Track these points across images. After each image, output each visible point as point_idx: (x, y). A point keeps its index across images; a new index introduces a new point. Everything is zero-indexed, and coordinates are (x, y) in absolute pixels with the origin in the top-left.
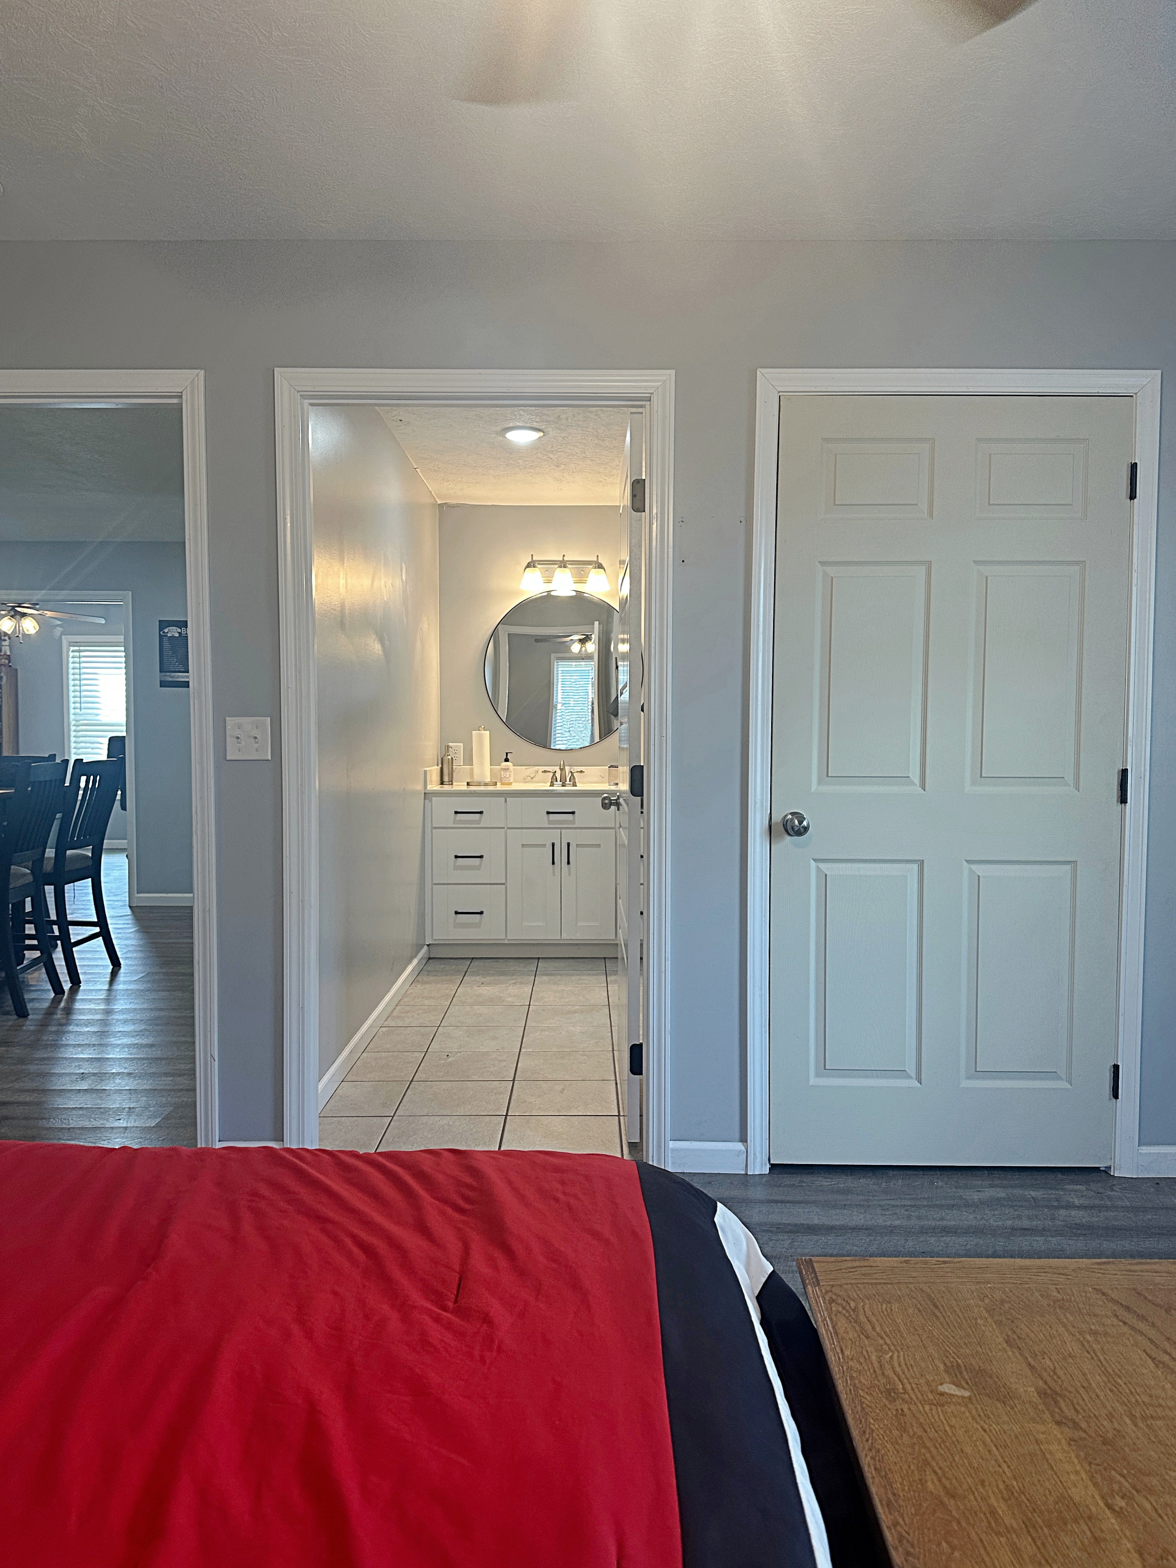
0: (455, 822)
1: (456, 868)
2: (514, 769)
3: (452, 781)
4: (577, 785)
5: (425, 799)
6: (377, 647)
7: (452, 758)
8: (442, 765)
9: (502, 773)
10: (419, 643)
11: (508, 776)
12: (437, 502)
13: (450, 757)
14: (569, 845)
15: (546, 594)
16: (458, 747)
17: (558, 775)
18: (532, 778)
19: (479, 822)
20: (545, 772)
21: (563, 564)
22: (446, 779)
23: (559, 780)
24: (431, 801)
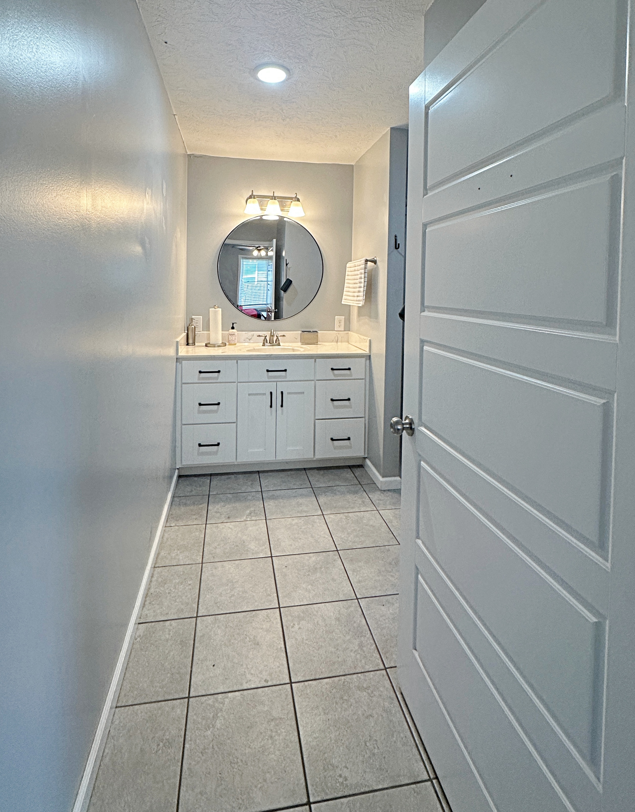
0: (199, 379)
1: (199, 412)
2: (238, 334)
3: (194, 343)
4: (281, 344)
5: (177, 362)
6: (138, 249)
7: (195, 327)
8: (188, 331)
9: (230, 337)
10: (174, 247)
11: (234, 339)
12: (186, 152)
13: (193, 327)
14: (282, 393)
15: (259, 218)
16: (199, 320)
17: (268, 338)
18: (249, 340)
19: (217, 378)
20: (259, 336)
21: (274, 198)
22: (190, 341)
23: (268, 342)
24: (181, 363)
